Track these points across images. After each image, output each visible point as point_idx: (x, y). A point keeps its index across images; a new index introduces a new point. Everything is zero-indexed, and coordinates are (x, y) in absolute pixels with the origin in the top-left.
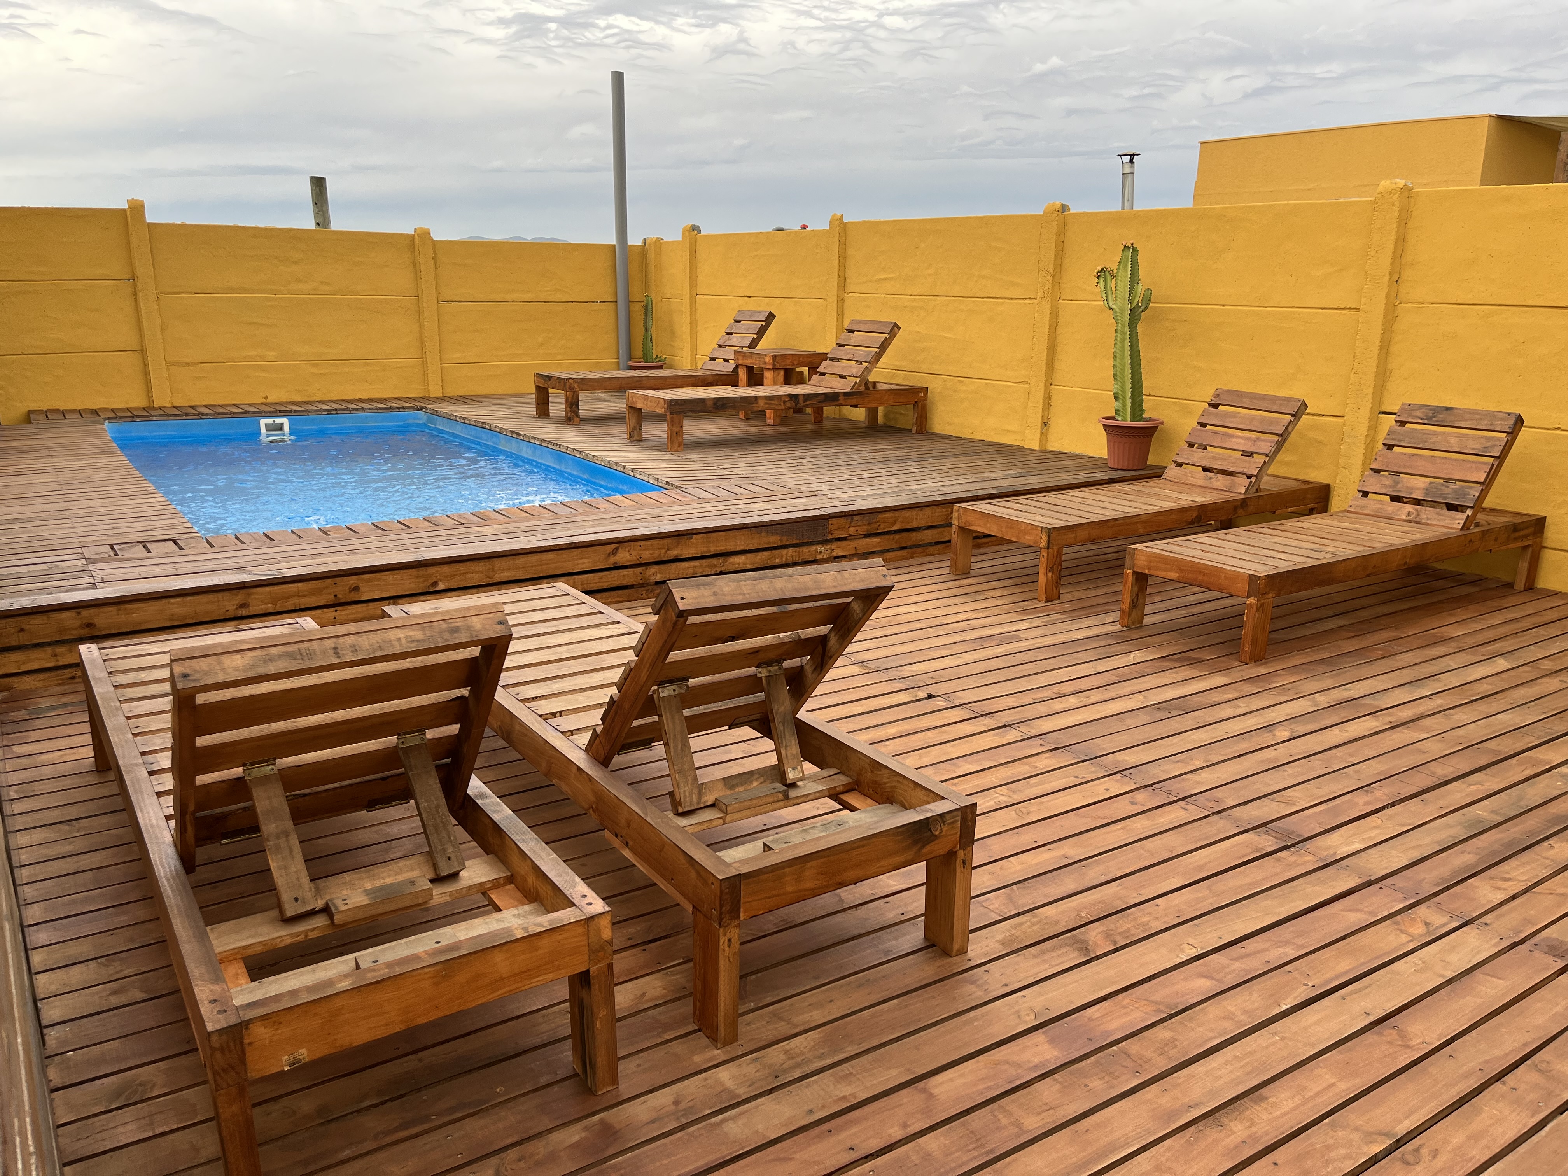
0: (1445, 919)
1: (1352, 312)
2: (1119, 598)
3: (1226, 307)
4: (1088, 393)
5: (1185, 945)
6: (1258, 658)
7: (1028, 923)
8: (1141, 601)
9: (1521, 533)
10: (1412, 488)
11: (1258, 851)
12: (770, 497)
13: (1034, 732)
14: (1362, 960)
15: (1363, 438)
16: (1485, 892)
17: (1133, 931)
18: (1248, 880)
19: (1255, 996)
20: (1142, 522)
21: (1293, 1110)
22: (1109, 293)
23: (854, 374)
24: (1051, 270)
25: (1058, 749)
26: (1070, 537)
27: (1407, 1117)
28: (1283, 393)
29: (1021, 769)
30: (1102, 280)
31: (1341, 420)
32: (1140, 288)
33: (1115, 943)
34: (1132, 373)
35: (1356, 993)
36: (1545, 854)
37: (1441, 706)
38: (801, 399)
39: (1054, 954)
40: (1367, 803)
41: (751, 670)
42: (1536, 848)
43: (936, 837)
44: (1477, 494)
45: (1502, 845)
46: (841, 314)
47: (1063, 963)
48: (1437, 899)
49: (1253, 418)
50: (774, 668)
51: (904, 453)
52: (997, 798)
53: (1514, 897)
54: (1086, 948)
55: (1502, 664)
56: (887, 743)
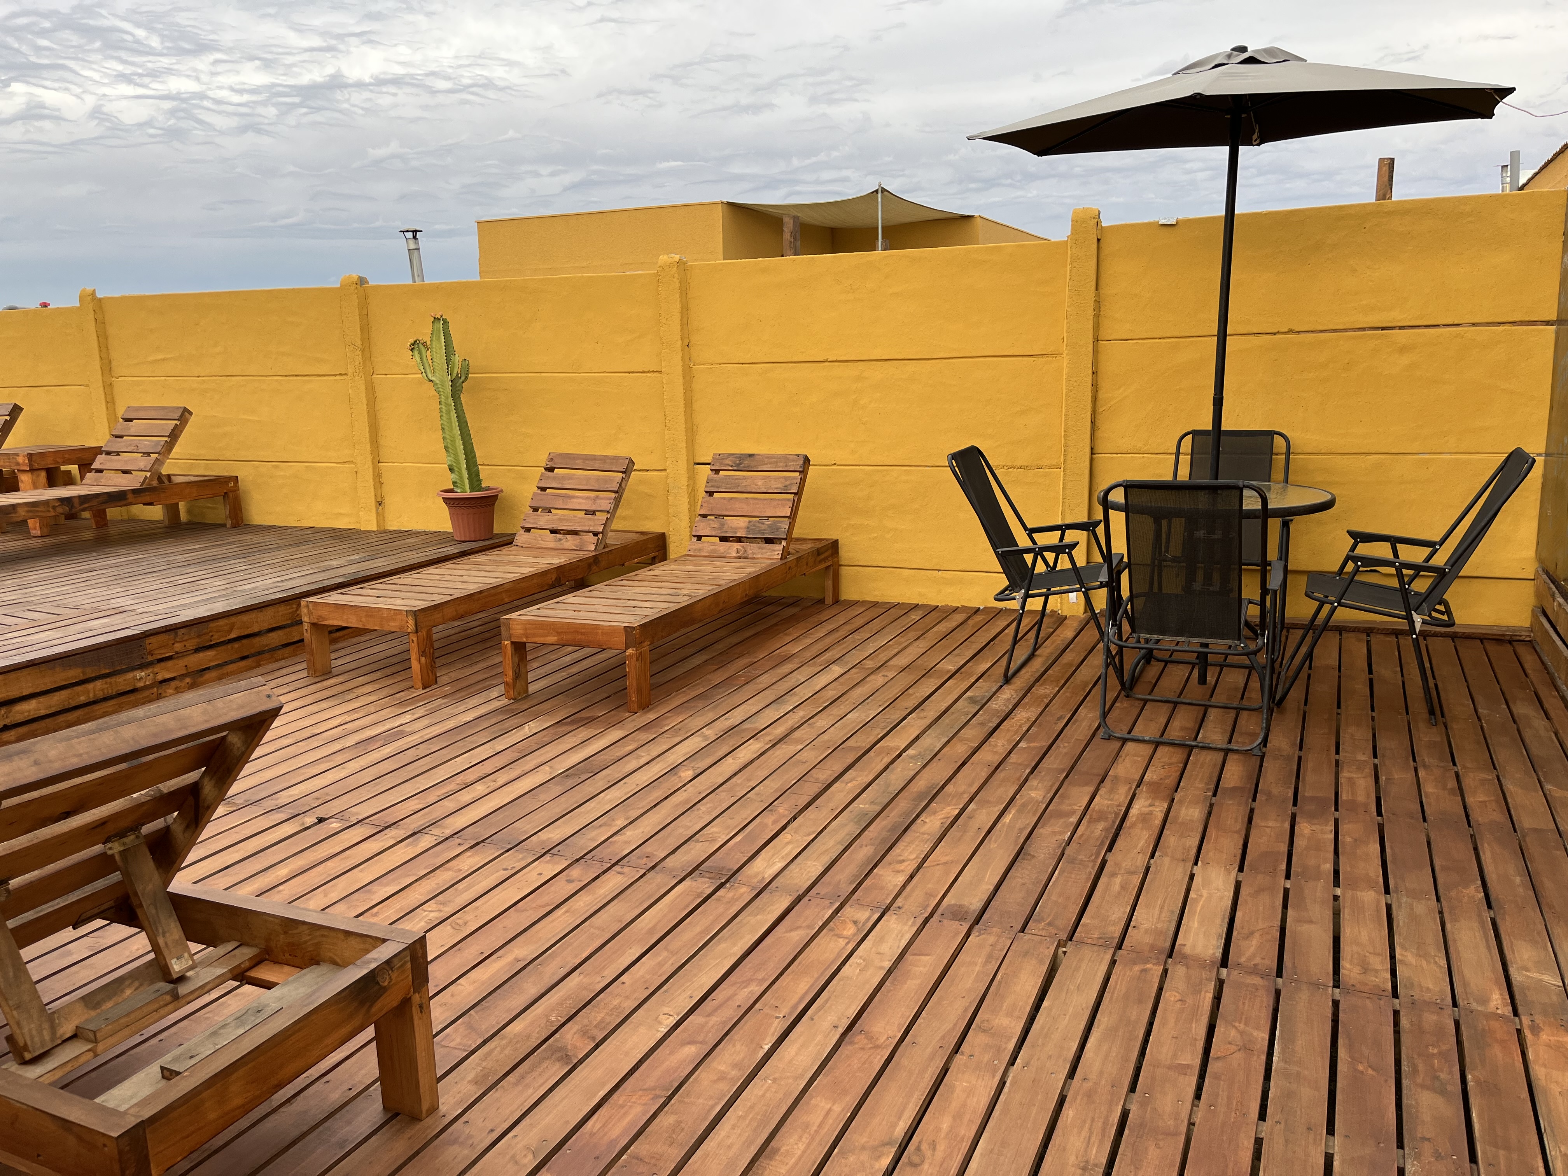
0: (867, 914)
1: (656, 375)
2: (500, 670)
3: (543, 375)
4: (420, 467)
5: (662, 1017)
6: (645, 706)
7: (498, 1049)
8: (523, 670)
9: (823, 556)
10: (736, 528)
11: (699, 896)
12: (57, 622)
13: (448, 832)
14: (816, 976)
15: (685, 487)
16: (890, 878)
17: (608, 1019)
18: (698, 929)
19: (738, 1046)
20: (507, 591)
21: (804, 1152)
22: (427, 365)
23: (142, 468)
24: (359, 343)
25: (478, 844)
26: (437, 616)
27: (900, 1118)
28: (610, 453)
29: (444, 877)
30: (416, 352)
31: (663, 473)
32: (457, 359)
33: (594, 1038)
34: (464, 444)
35: (820, 1010)
36: (923, 830)
37: (804, 717)
38: (76, 502)
39: (535, 1074)
40: (774, 822)
41: (98, 848)
42: (913, 827)
43: (384, 989)
44: (787, 527)
45: (888, 831)
46: (110, 402)
47: (547, 1080)
48: (855, 897)
49: (588, 479)
50: (130, 839)
51: (223, 550)
52: (426, 916)
53: (912, 877)
54: (567, 1055)
55: (837, 670)
56: (281, 888)
